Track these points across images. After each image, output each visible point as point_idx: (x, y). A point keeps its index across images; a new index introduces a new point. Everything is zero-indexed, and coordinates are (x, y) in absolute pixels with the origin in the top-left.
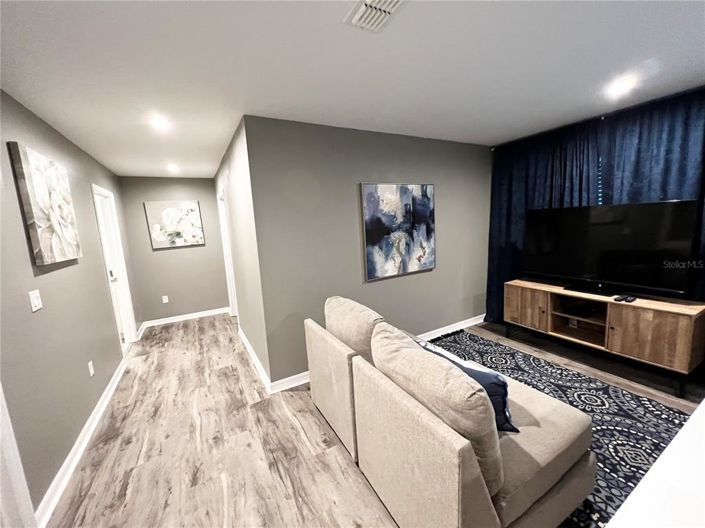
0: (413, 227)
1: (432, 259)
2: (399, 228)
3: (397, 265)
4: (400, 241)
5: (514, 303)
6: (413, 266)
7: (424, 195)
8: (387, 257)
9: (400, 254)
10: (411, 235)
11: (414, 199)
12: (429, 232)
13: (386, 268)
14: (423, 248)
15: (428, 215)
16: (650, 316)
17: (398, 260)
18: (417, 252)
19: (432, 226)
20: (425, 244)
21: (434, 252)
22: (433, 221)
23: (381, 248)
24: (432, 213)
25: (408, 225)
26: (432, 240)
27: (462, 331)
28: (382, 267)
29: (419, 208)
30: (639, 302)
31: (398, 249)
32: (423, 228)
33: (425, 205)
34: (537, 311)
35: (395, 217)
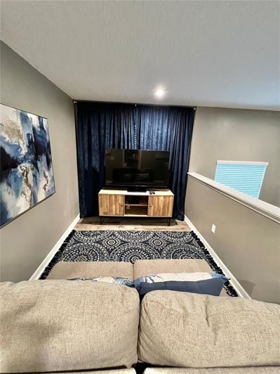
0: (37, 158)
1: (53, 186)
2: (25, 159)
3: (28, 199)
4: (27, 173)
5: (105, 204)
6: (41, 196)
7: (41, 127)
8: (17, 193)
9: (29, 186)
10: (36, 165)
11: (34, 129)
12: (49, 162)
13: (18, 205)
14: (46, 177)
15: (46, 146)
16: (162, 198)
17: (28, 193)
18: (43, 182)
19: (50, 157)
20: (47, 174)
21: (53, 180)
22: (50, 153)
23: (9, 185)
24: (49, 144)
25: (32, 157)
26: (51, 169)
27: (74, 231)
28: (14, 206)
29: (39, 139)
30: (157, 193)
31: (27, 181)
32: (44, 158)
33: (43, 137)
34: (118, 206)
35: (19, 147)
